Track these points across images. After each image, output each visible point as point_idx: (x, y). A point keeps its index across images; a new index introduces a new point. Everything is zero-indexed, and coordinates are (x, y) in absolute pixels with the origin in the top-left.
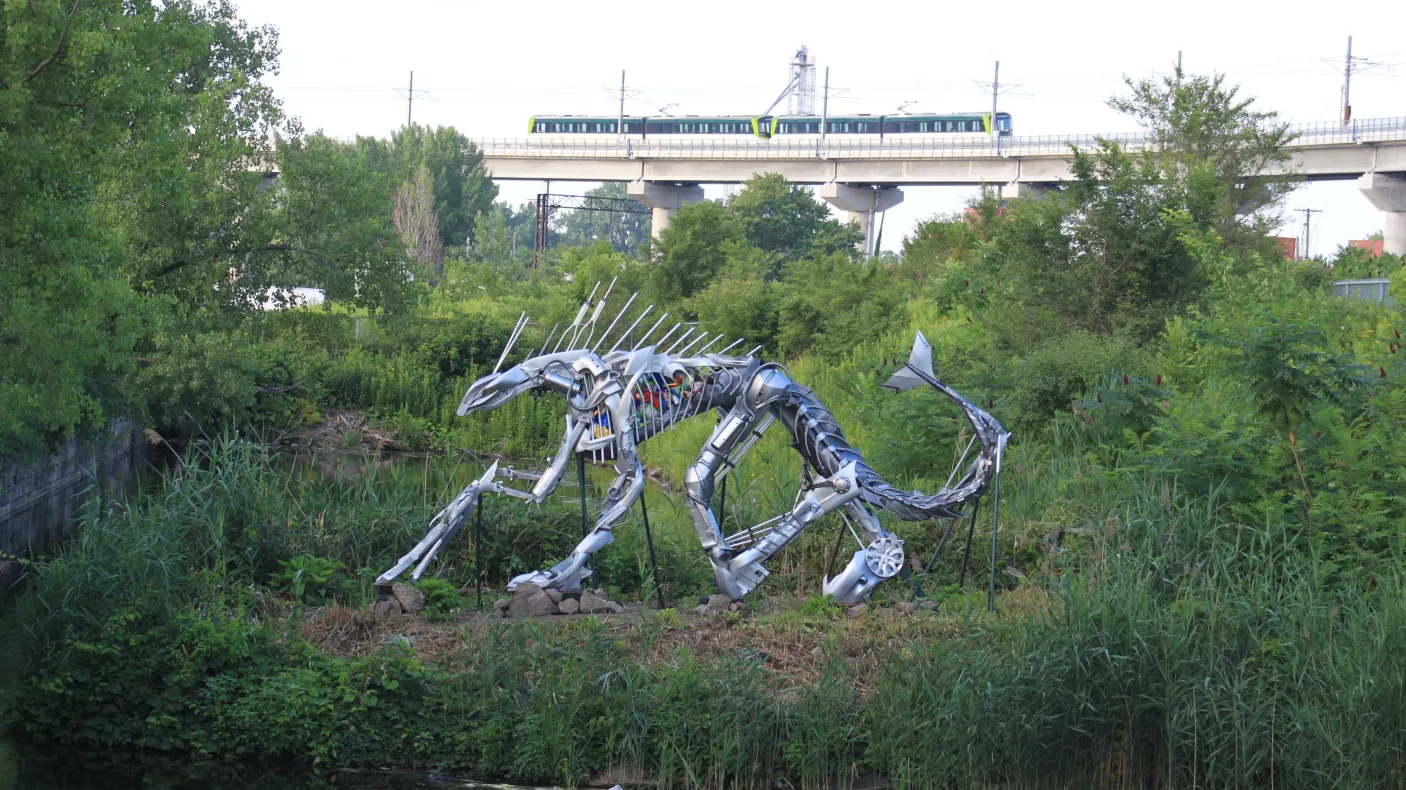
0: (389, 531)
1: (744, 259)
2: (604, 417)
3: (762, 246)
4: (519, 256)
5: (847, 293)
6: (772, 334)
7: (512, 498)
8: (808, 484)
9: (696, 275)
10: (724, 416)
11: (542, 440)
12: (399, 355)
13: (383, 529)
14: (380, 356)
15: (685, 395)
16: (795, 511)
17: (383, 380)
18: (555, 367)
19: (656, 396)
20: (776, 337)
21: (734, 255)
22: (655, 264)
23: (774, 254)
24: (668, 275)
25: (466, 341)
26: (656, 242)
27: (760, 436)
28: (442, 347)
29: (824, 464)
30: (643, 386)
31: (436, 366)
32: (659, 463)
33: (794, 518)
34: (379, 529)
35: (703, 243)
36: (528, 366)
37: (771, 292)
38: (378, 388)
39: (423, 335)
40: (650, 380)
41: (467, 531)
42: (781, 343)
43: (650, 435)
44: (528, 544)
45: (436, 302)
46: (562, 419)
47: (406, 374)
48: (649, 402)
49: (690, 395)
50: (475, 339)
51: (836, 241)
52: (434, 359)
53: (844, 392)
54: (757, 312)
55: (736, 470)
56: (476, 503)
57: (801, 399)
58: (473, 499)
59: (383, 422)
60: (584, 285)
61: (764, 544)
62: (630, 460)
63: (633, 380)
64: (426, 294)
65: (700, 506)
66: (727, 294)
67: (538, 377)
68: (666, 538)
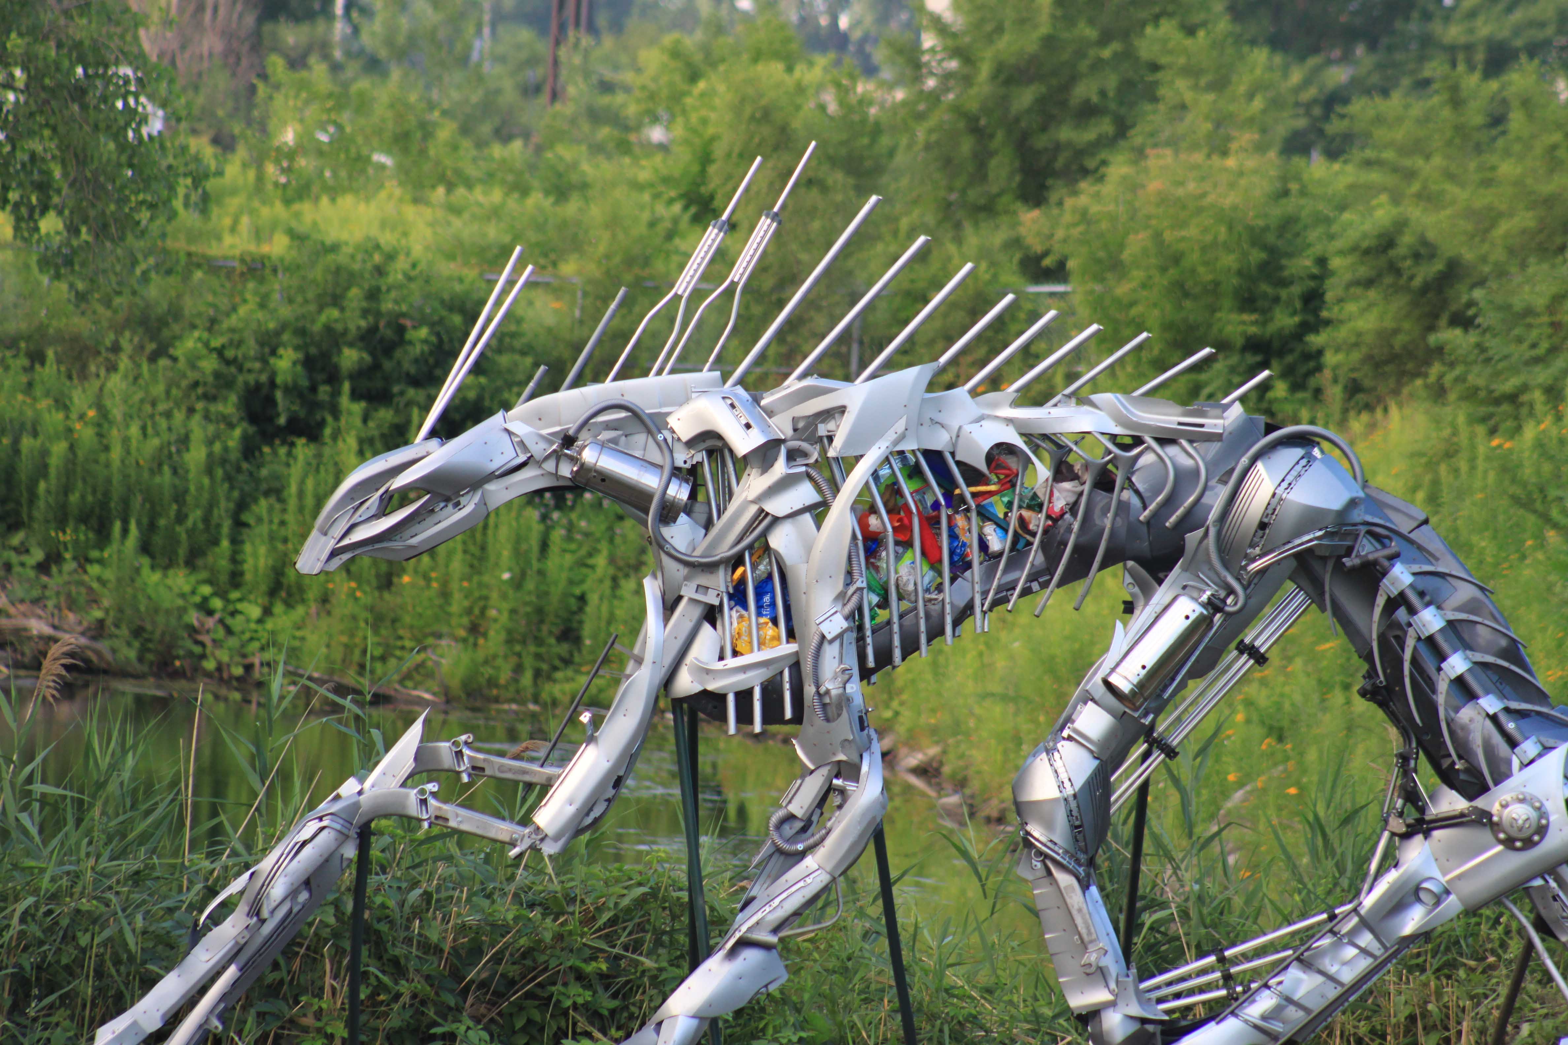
0: (69, 937)
1: (1220, 84)
2: (763, 586)
3: (1276, 43)
4: (501, 59)
5: (1549, 202)
6: (1307, 328)
7: (461, 836)
8: (1412, 815)
9: (1066, 133)
10: (1148, 593)
11: (563, 649)
12: (112, 368)
13: (49, 930)
14: (49, 371)
15: (1023, 522)
16: (1369, 901)
17: (59, 449)
18: (609, 426)
19: (931, 522)
20: (1316, 340)
21: (1191, 71)
22: (934, 98)
23: (1317, 70)
24: (975, 129)
25: (328, 329)
26: (939, 25)
27: (1260, 659)
28: (251, 347)
29: (1464, 752)
30: (893, 491)
31: (229, 406)
32: (934, 731)
33: (1365, 924)
34: (35, 930)
35: (1091, 33)
36: (526, 420)
37: (1303, 192)
38: (42, 470)
39: (189, 305)
40: (914, 472)
41: (320, 940)
42: (1330, 359)
43: (910, 647)
44: (512, 983)
45: (234, 203)
46: (628, 585)
47: (134, 430)
48: (908, 544)
49: (1038, 521)
50: (357, 323)
51: (1517, 31)
52: (223, 382)
53: (1531, 520)
54: (1257, 256)
55: (1183, 766)
56: (350, 852)
57: (1395, 546)
58: (343, 837)
59: (55, 581)
60: (705, 159)
61: (1264, 1003)
62: (844, 727)
63: (860, 474)
64: (199, 178)
65: (1064, 879)
66: (1163, 199)
67: (557, 455)
68: (954, 978)
